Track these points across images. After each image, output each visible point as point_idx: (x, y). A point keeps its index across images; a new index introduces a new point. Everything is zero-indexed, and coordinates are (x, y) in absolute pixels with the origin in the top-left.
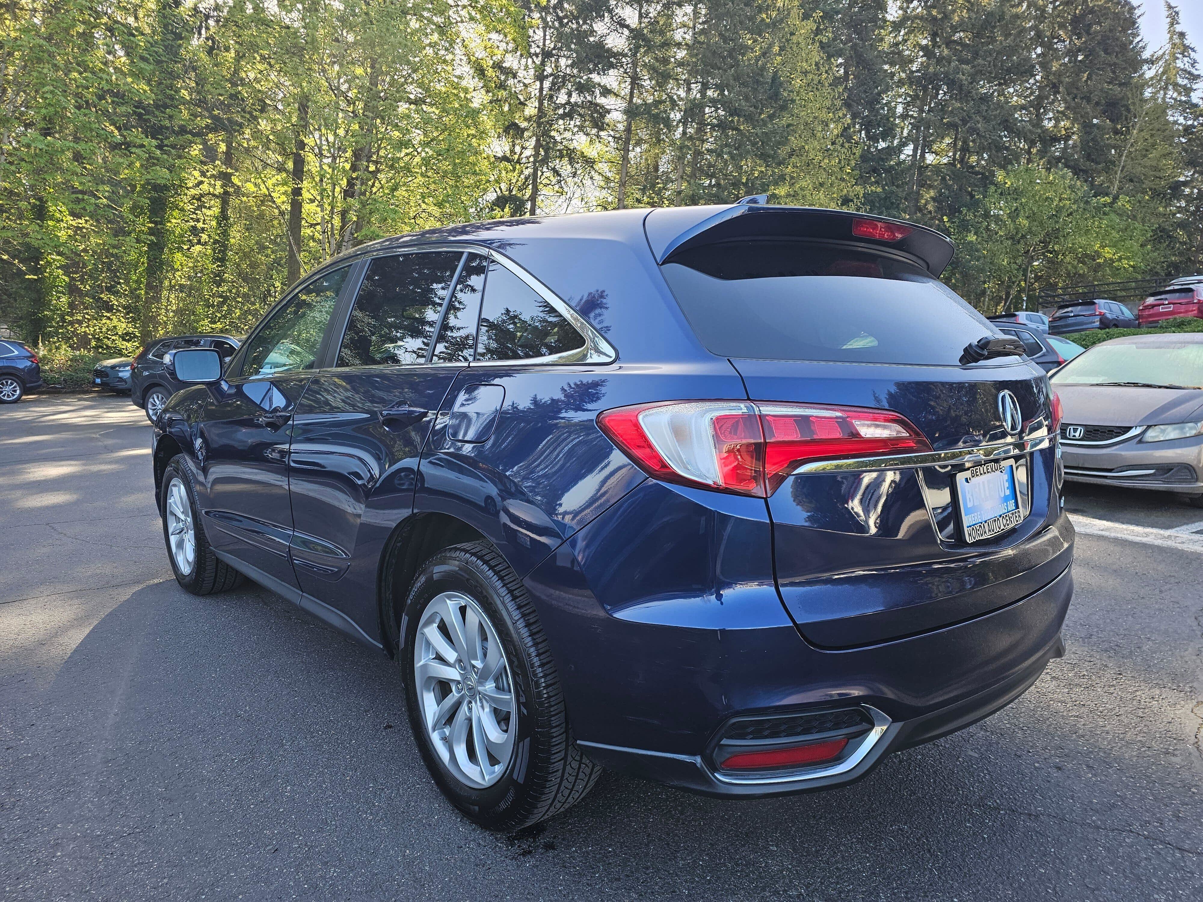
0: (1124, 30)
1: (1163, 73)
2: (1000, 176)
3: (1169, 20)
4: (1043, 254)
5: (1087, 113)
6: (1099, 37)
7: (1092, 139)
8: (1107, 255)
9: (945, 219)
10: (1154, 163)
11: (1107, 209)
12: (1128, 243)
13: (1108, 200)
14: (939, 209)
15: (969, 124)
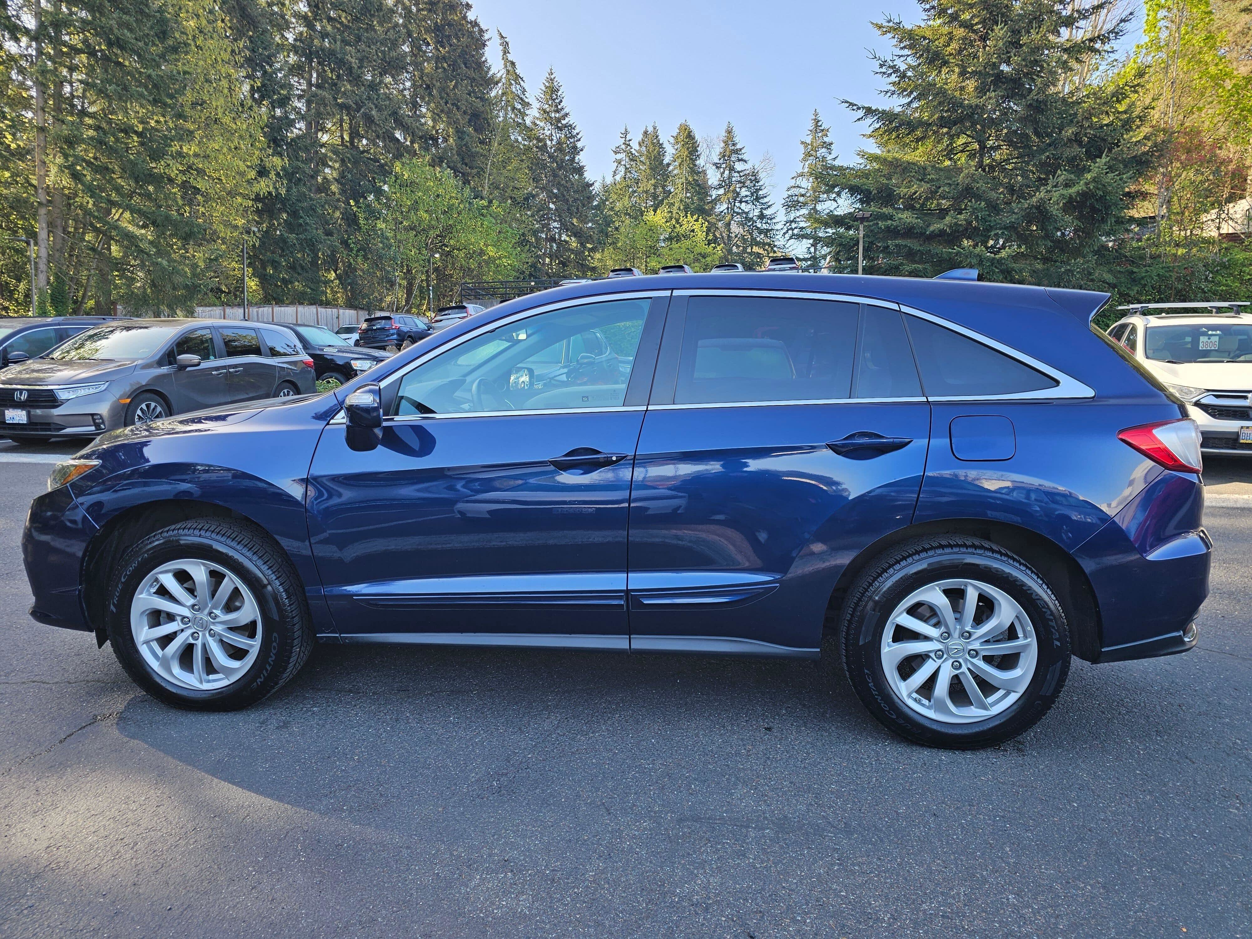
0: (477, 49)
1: (503, 94)
2: (398, 167)
3: (501, 48)
4: (441, 247)
5: (458, 119)
6: (459, 51)
7: (465, 145)
8: (491, 254)
9: (352, 203)
10: (512, 175)
11: (485, 211)
12: (504, 244)
13: (485, 203)
14: (343, 192)
15: (363, 110)
